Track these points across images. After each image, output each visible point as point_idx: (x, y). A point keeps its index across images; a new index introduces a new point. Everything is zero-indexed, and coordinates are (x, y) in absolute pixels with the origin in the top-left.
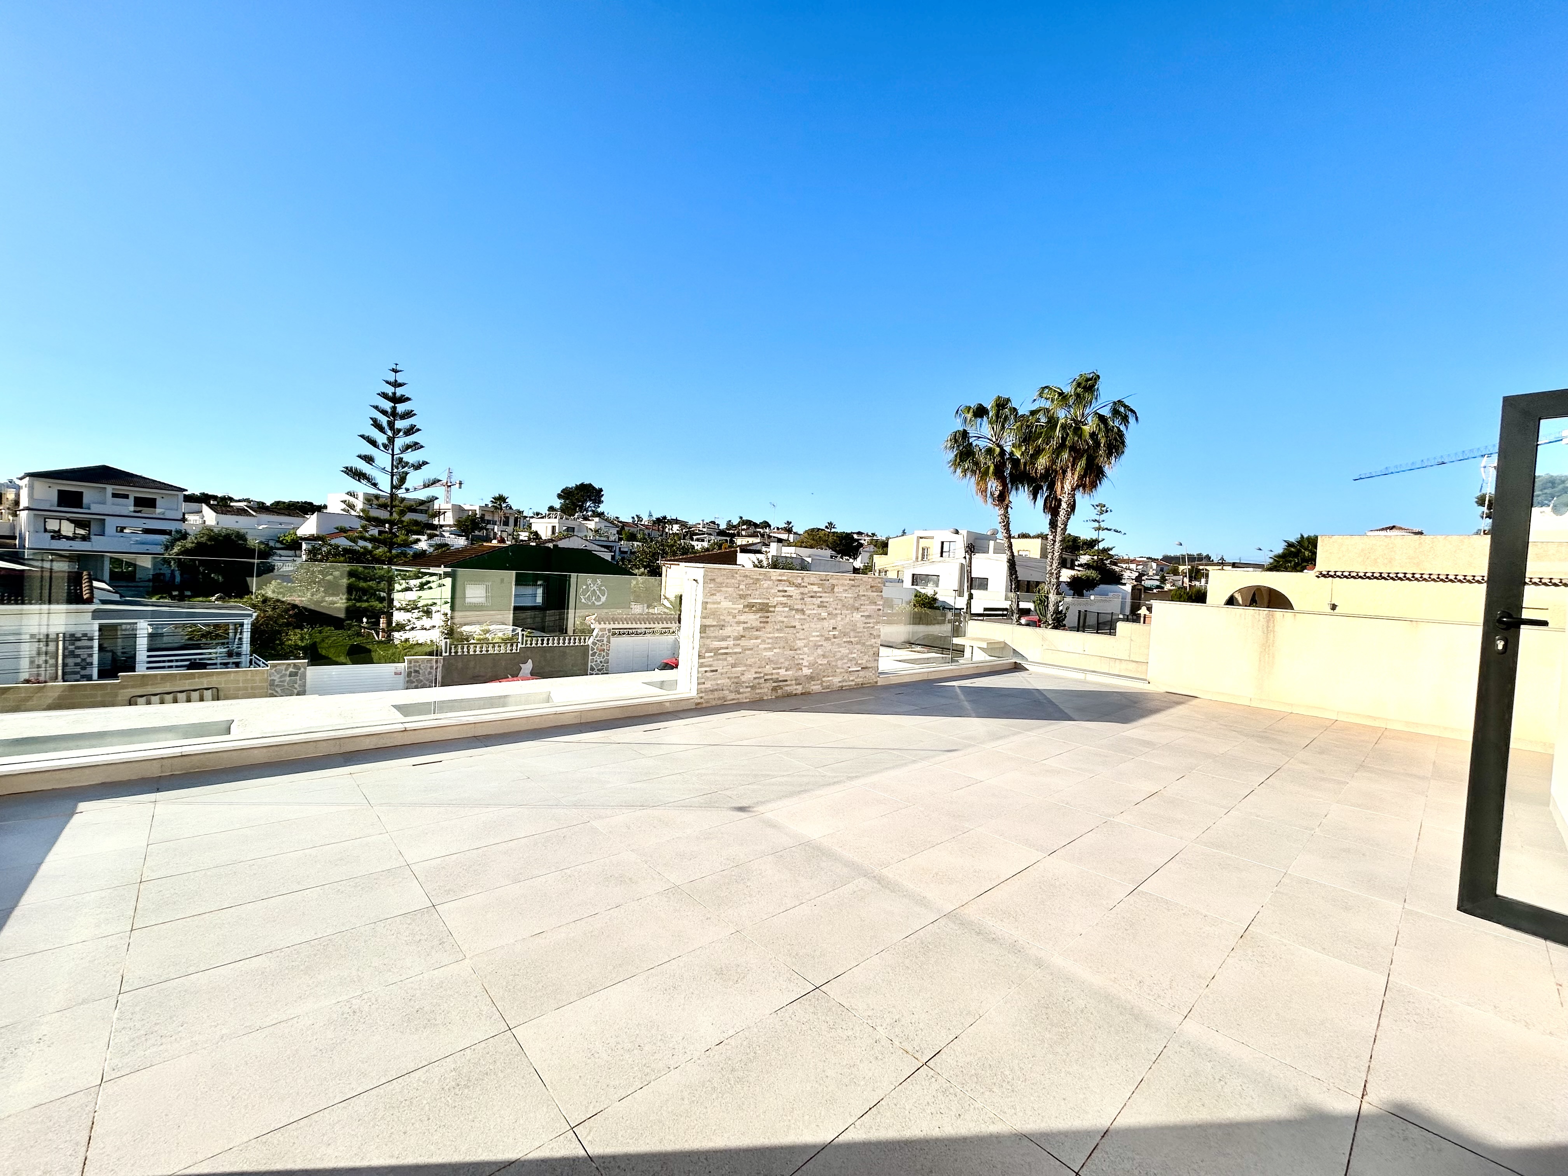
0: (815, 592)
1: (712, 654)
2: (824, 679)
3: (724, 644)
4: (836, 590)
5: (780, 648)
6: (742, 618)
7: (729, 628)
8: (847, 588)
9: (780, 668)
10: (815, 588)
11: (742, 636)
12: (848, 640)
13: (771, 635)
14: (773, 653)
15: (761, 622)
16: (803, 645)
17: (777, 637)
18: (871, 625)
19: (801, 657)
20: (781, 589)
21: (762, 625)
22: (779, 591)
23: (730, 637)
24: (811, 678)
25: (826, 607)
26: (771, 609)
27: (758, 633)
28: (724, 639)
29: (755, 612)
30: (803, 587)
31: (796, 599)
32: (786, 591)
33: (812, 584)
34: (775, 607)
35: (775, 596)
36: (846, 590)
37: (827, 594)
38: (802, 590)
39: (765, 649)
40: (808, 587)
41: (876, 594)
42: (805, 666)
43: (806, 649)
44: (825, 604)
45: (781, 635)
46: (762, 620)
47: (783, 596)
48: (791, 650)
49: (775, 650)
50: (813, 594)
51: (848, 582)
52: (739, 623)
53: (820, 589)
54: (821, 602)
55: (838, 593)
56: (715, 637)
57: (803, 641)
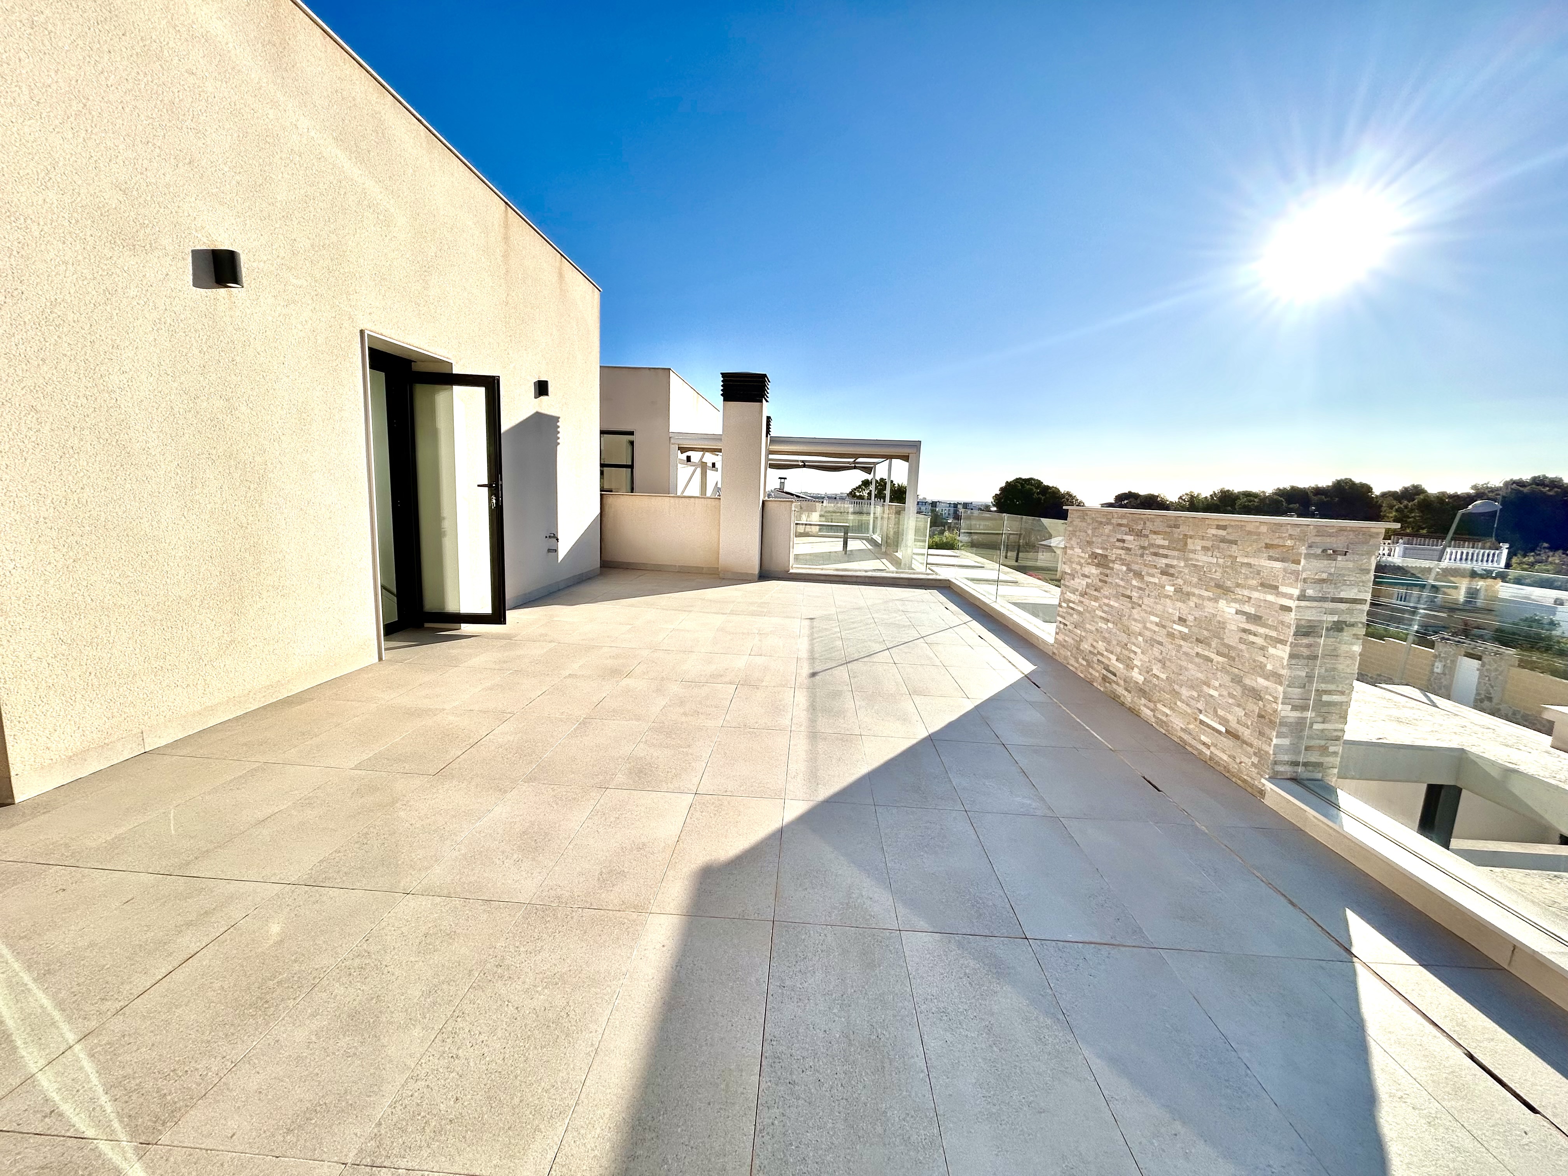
0: (1159, 546)
2: (1159, 706)
4: (1190, 545)
6: (1087, 571)
7: (1078, 581)
8: (1210, 544)
9: (1112, 653)
11: (1086, 593)
12: (1206, 653)
13: (1108, 601)
15: (1100, 580)
16: (1138, 630)
17: (1112, 607)
18: (1259, 641)
19: (1134, 648)
20: (1120, 537)
21: (1101, 584)
22: (1117, 540)
23: (1077, 590)
24: (1142, 692)
25: (1172, 575)
26: (1110, 565)
27: (1096, 593)
28: (1074, 591)
29: (1098, 566)
30: (1144, 536)
31: (1136, 555)
32: (1124, 541)
33: (1155, 533)
34: (1113, 562)
35: (1113, 546)
36: (1208, 549)
37: (1177, 553)
38: (1143, 542)
39: (1102, 618)
40: (1150, 537)
41: (1278, 565)
42: (1136, 666)
43: (1140, 639)
44: (1172, 571)
45: (1116, 605)
46: (1102, 577)
47: (1122, 548)
48: (1123, 631)
49: (1109, 625)
50: (1156, 550)
51: (1214, 531)
52: (1084, 576)
53: (1166, 543)
54: (1167, 565)
55: (1193, 552)
56: (1068, 587)
57: (1138, 625)
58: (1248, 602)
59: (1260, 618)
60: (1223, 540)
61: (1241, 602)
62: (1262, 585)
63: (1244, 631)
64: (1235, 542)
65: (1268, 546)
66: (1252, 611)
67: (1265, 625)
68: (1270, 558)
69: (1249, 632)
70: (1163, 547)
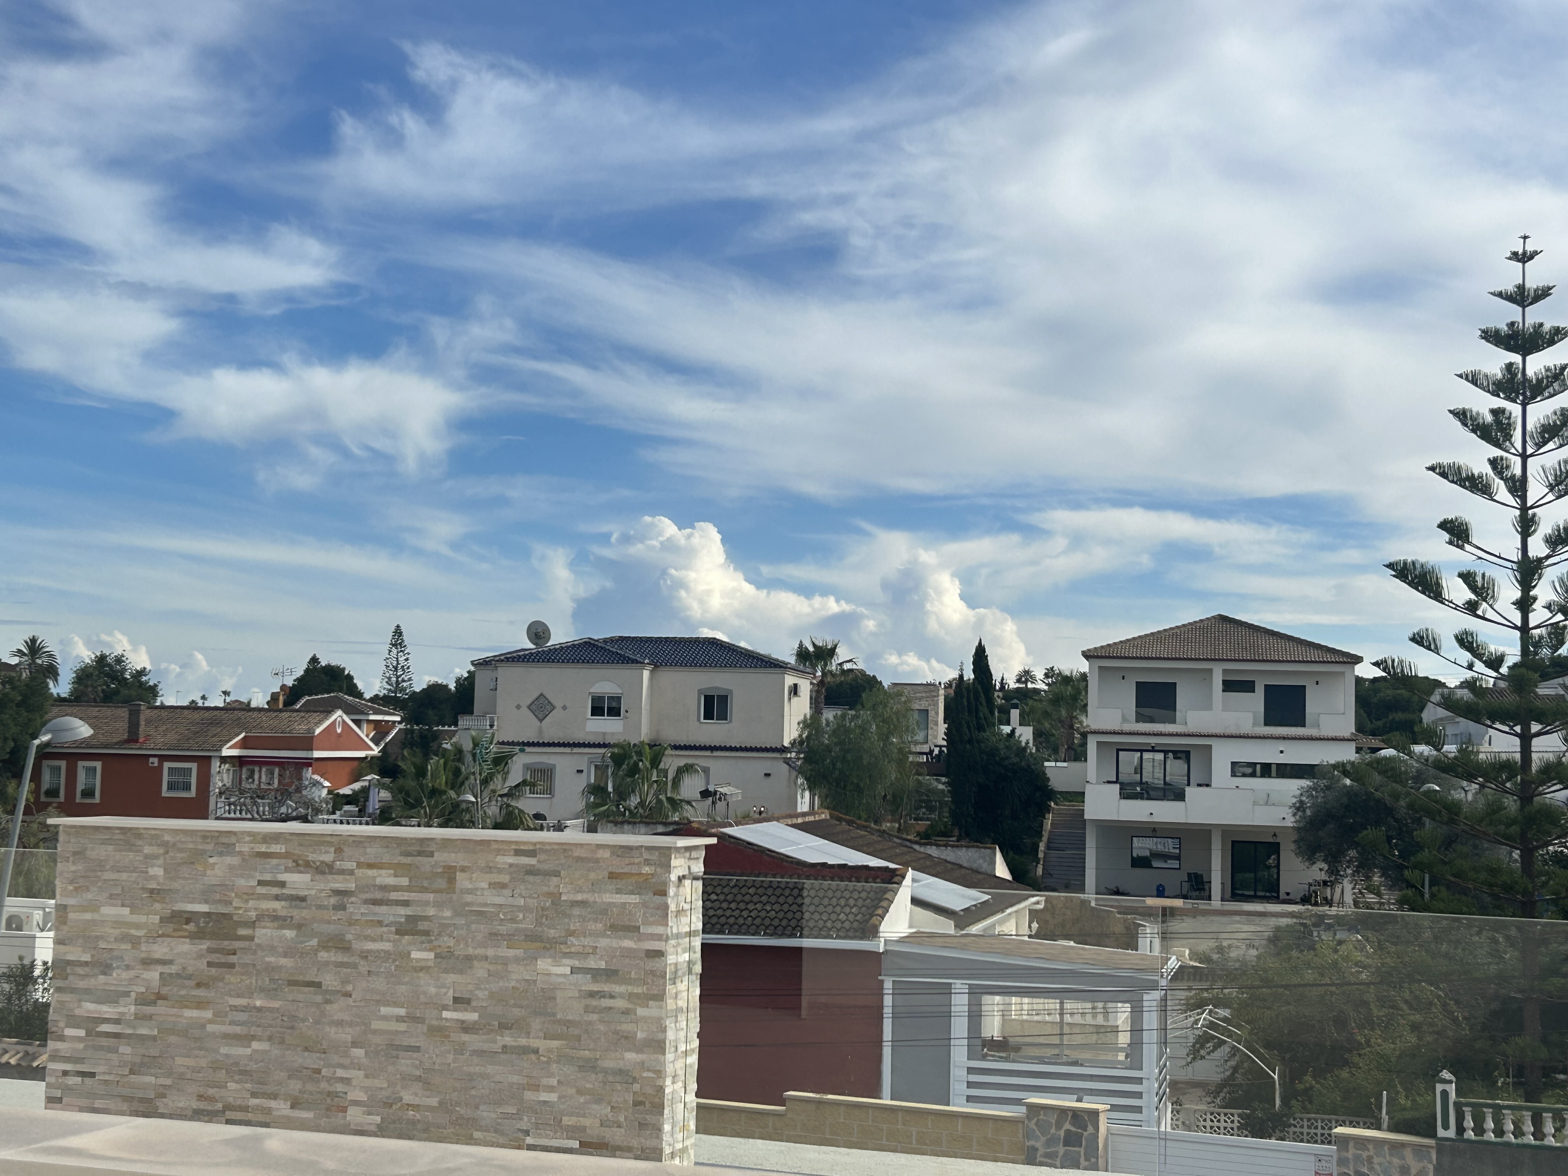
0: (384, 888)
1: (82, 1033)
3: (108, 1011)
4: (463, 881)
5: (270, 1039)
6: (160, 950)
7: (125, 975)
8: (505, 878)
9: (274, 1096)
10: (385, 878)
11: (160, 997)
12: (523, 1041)
13: (243, 1002)
14: (248, 1051)
15: (209, 964)
16: (349, 1038)
17: (260, 1009)
18: (620, 1003)
19: (340, 1073)
20: (268, 877)
21: (213, 971)
22: (261, 883)
23: (127, 994)
25: (427, 933)
26: (242, 932)
27: (201, 992)
28: (112, 997)
29: (198, 936)
30: (342, 872)
31: (320, 907)
32: (282, 884)
33: (370, 866)
34: (252, 925)
35: (249, 895)
36: (503, 886)
37: (431, 897)
38: (339, 883)
39: (226, 1036)
40: (359, 873)
41: (634, 899)
42: (356, 1103)
43: (359, 1052)
44: (422, 926)
45: (276, 1004)
46: (214, 958)
47: (277, 898)
48: (306, 1049)
49: (255, 1045)
50: (378, 895)
51: (511, 860)
52: (148, 962)
53: (404, 881)
54: (408, 917)
55: (470, 892)
56: (87, 991)
57: (348, 1030)
58: (594, 953)
59: (615, 972)
60: (531, 871)
61: (582, 955)
62: (614, 928)
63: (592, 994)
64: (557, 874)
65: (612, 876)
66: (602, 965)
67: (628, 981)
68: (619, 891)
69: (601, 995)
70: (396, 888)
